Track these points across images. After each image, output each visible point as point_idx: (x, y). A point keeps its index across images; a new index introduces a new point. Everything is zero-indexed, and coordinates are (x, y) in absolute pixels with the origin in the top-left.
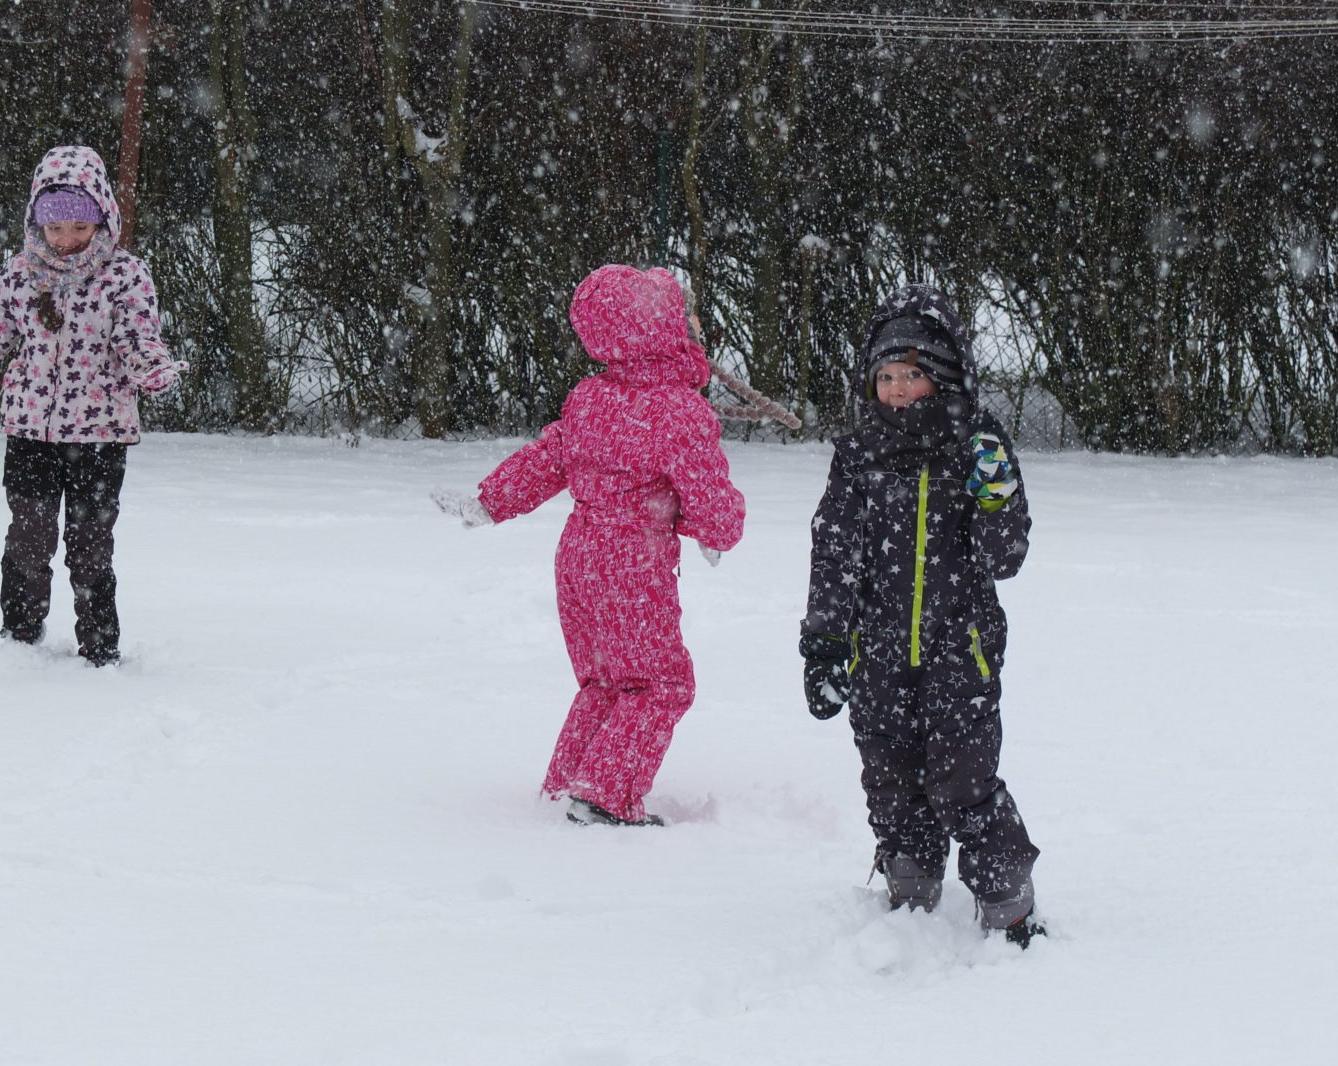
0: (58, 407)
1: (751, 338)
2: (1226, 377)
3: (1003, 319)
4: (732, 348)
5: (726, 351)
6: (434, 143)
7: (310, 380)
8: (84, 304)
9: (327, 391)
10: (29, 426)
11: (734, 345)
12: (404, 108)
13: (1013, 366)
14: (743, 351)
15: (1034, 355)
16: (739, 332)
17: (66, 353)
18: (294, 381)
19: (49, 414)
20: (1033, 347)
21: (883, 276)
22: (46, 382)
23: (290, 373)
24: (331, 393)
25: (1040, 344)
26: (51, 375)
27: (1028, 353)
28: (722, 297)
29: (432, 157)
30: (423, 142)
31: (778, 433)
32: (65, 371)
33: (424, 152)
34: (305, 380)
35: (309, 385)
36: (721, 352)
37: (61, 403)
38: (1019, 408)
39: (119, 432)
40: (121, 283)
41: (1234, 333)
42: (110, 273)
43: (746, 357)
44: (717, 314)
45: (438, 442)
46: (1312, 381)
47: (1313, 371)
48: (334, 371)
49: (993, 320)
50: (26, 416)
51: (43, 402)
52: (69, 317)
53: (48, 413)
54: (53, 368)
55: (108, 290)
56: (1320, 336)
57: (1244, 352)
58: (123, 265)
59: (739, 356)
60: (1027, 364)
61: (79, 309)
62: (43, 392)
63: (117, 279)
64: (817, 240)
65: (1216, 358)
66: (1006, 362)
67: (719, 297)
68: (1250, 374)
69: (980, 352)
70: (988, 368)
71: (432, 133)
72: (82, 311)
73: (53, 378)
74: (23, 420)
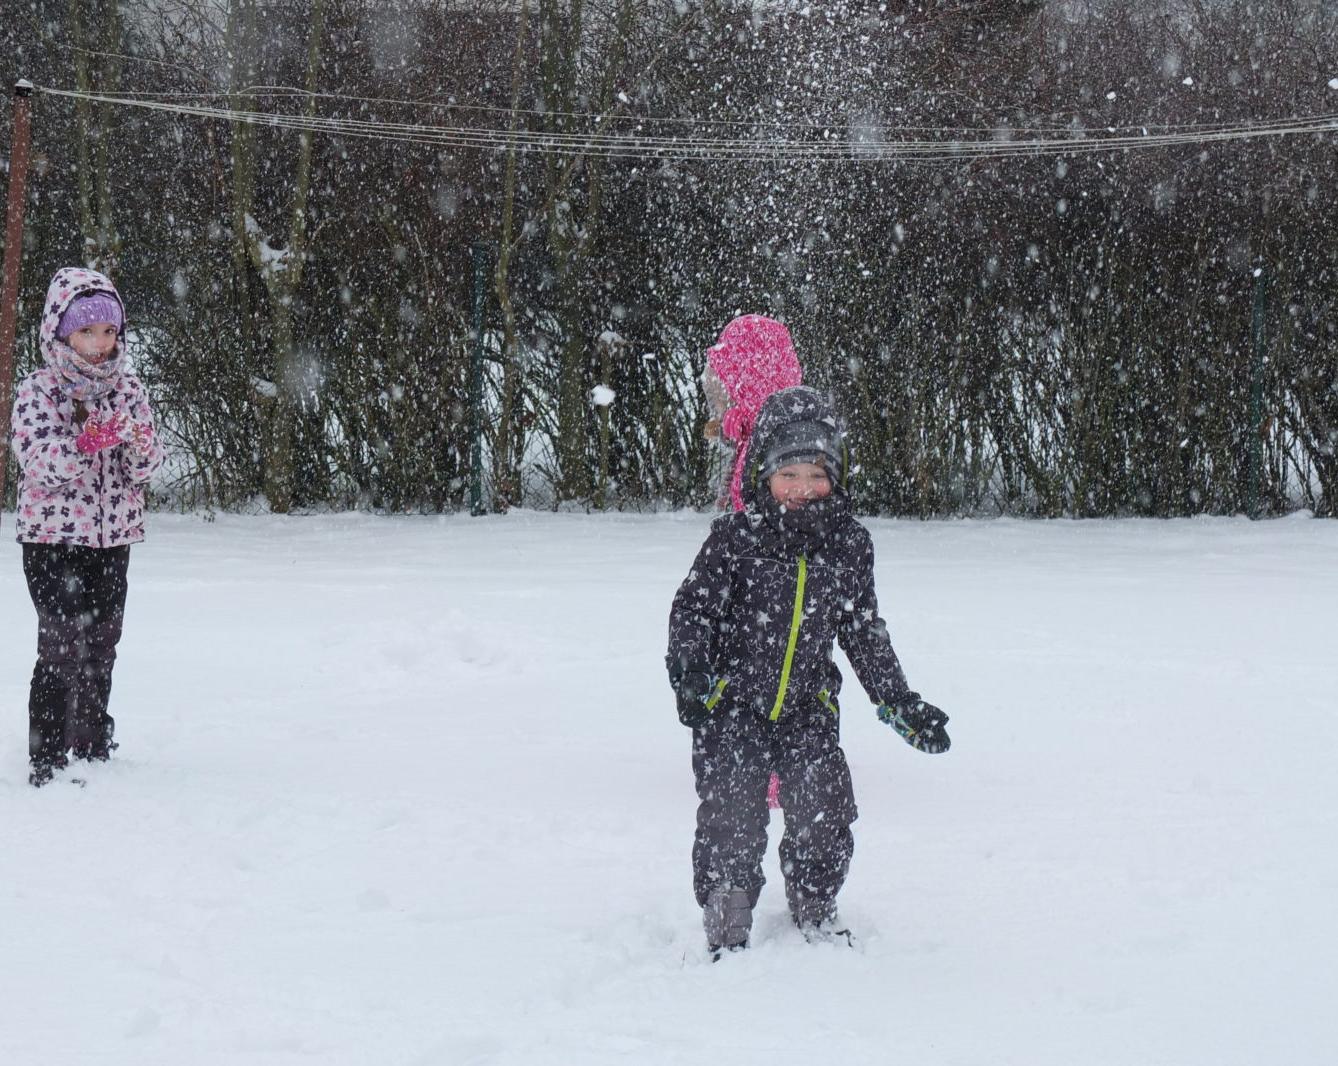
0: (106, 513)
1: (557, 422)
2: (969, 450)
4: (540, 431)
5: (536, 434)
6: (277, 254)
9: (186, 473)
10: (78, 532)
11: (541, 428)
12: (251, 224)
14: (551, 434)
16: (547, 417)
17: (108, 462)
21: (671, 366)
22: (92, 491)
24: (189, 475)
26: (95, 485)
28: (532, 386)
29: (276, 267)
30: (266, 253)
31: (583, 504)
33: (269, 262)
35: (170, 468)
36: (532, 436)
37: (108, 510)
41: (976, 413)
43: (553, 438)
44: (527, 401)
45: (285, 516)
46: (1044, 453)
47: (1044, 443)
48: (192, 455)
50: (72, 524)
51: (91, 510)
53: (98, 521)
54: (96, 477)
56: (1049, 414)
57: (985, 429)
59: (546, 437)
62: (89, 500)
64: (615, 335)
65: (961, 435)
67: (529, 387)
68: (989, 447)
71: (276, 245)
73: (98, 488)
74: (69, 528)
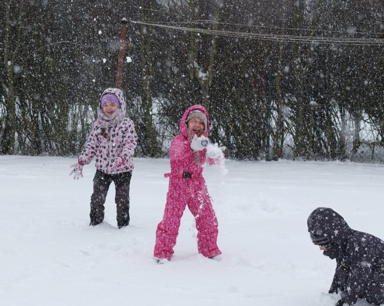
0: (110, 164)
1: (295, 131)
3: (368, 126)
4: (289, 134)
5: (288, 134)
6: (204, 75)
7: (169, 143)
8: (115, 134)
10: (102, 168)
11: (290, 133)
12: (196, 65)
13: (372, 139)
14: (293, 135)
15: (377, 136)
16: (292, 129)
17: (111, 148)
18: (164, 143)
19: (107, 166)
20: (377, 134)
21: (333, 113)
22: (106, 157)
23: (163, 140)
25: (379, 133)
26: (107, 155)
27: (375, 135)
29: (204, 79)
30: (201, 74)
32: (111, 153)
33: (202, 77)
34: (167, 142)
35: (168, 144)
36: (286, 135)
37: (110, 163)
38: (373, 151)
39: (127, 169)
40: (125, 127)
42: (121, 125)
44: (285, 124)
49: (366, 126)
51: (106, 162)
52: (111, 138)
54: (108, 153)
55: (121, 129)
58: (126, 122)
59: (291, 136)
60: (375, 138)
61: (114, 136)
62: (105, 159)
63: (124, 126)
64: (315, 102)
66: (369, 138)
67: (286, 119)
69: (362, 135)
70: (364, 139)
71: (204, 71)
72: (115, 136)
